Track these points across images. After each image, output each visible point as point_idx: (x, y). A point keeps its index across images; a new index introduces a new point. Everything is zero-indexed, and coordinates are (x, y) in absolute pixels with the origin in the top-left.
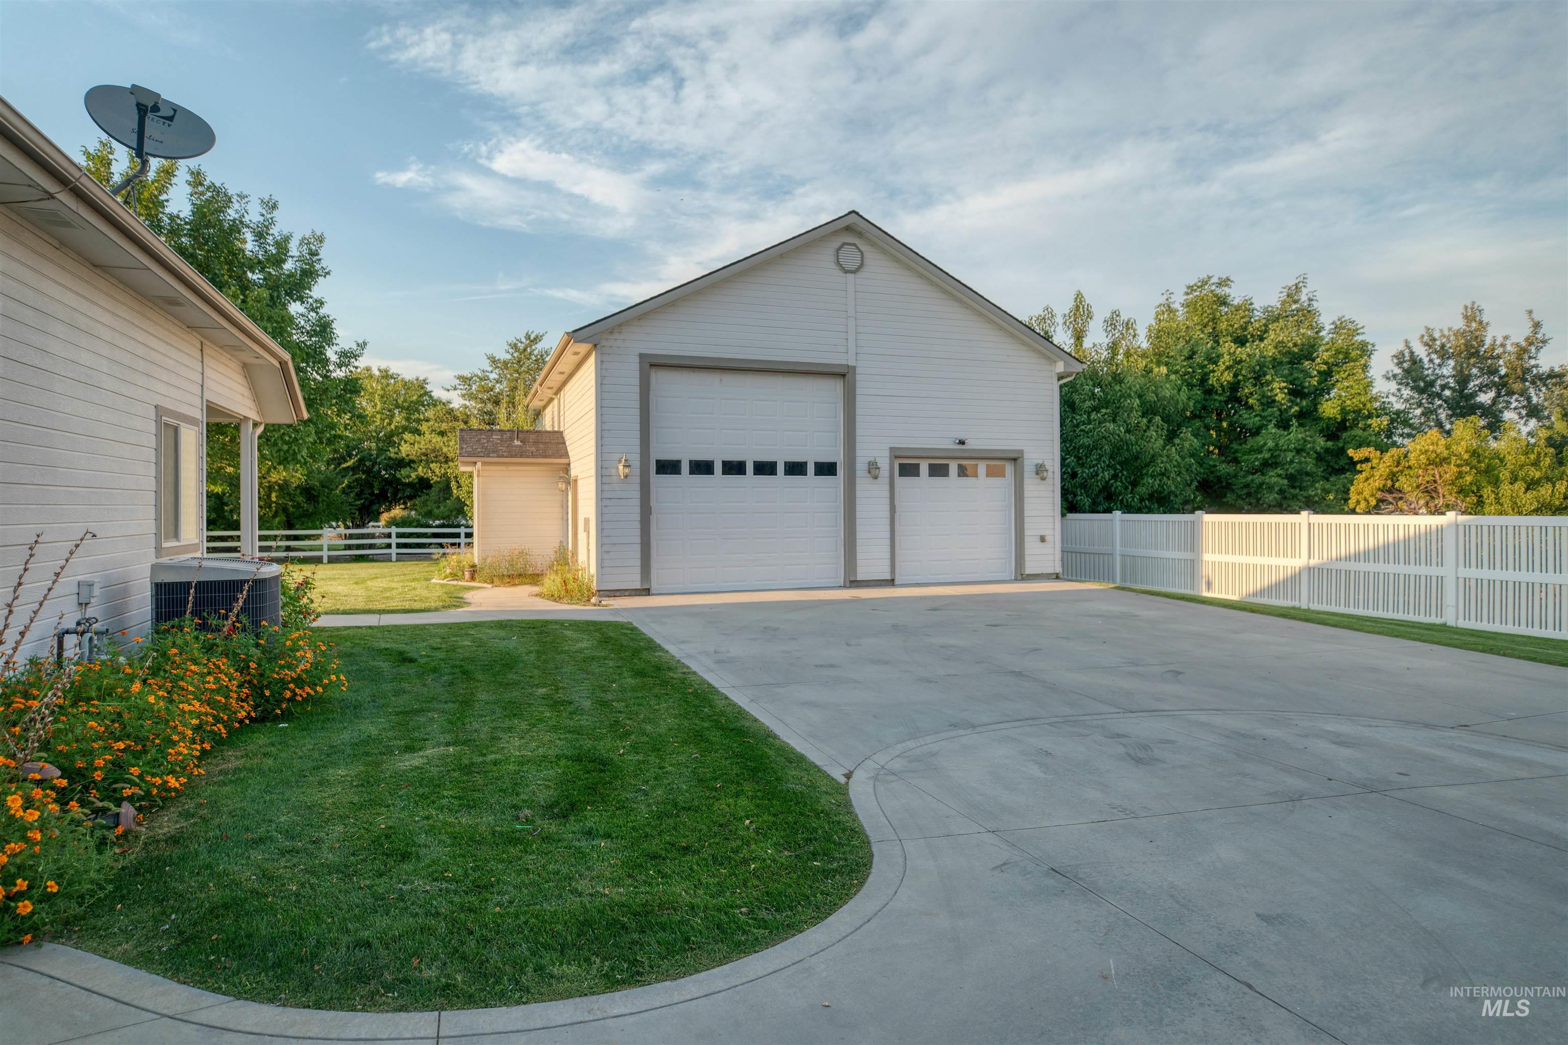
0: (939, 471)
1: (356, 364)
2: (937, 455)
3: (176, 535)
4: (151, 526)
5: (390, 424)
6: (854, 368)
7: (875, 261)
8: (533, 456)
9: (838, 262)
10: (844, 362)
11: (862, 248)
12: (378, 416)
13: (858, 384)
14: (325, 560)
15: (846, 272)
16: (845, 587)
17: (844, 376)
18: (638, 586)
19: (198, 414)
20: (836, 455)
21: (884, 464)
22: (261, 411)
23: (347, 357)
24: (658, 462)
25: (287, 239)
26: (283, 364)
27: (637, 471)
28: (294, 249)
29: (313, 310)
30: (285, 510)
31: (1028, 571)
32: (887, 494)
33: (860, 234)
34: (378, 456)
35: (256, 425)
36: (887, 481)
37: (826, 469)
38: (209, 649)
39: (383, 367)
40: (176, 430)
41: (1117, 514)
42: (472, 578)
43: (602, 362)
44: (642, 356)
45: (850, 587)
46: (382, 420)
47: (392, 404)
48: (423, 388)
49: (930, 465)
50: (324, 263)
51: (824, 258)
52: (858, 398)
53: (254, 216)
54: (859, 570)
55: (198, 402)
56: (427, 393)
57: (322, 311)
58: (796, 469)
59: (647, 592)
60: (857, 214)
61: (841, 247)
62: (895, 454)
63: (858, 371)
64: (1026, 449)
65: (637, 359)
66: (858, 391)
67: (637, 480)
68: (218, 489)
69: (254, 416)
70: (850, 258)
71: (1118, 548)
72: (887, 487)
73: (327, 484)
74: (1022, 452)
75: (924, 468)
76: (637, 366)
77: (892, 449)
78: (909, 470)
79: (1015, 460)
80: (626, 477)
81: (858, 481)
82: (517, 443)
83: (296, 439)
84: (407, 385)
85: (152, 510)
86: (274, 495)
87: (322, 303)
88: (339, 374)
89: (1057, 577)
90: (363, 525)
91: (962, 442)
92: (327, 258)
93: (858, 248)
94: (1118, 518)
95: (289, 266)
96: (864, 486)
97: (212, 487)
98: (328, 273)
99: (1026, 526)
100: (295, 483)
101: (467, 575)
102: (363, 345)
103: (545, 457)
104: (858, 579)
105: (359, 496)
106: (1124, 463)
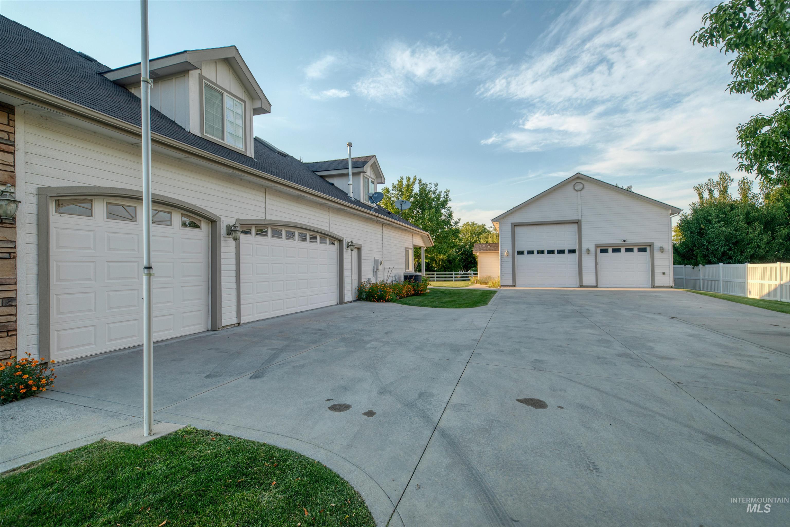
0: (617, 250)
1: (458, 225)
2: (614, 245)
3: (408, 269)
4: (404, 267)
5: (473, 240)
6: (581, 220)
7: (587, 185)
8: (492, 250)
9: (574, 189)
10: (577, 219)
11: (582, 182)
12: (470, 237)
13: (582, 225)
14: (454, 280)
15: (577, 191)
16: (579, 287)
17: (577, 223)
18: (511, 284)
19: (412, 247)
20: (576, 247)
21: (592, 249)
22: (425, 244)
23: (456, 223)
24: (517, 251)
25: (440, 193)
26: (428, 235)
27: (511, 254)
28: (442, 195)
29: (448, 210)
30: (443, 266)
31: (656, 285)
32: (594, 259)
33: (582, 179)
34: (469, 250)
35: (424, 247)
36: (594, 255)
37: (572, 251)
38: (409, 284)
39: (472, 222)
40: (408, 251)
41: (721, 264)
42: (476, 283)
43: (501, 226)
44: (512, 223)
45: (580, 287)
46: (471, 239)
47: (473, 233)
48: (484, 227)
49: (613, 249)
50: (450, 198)
51: (570, 187)
52: (582, 229)
53: (433, 189)
54: (583, 282)
55: (412, 245)
56: (485, 229)
57: (450, 210)
58: (561, 252)
59: (514, 286)
60: (580, 173)
61: (576, 183)
62: (597, 246)
63: (582, 221)
64: (654, 242)
65: (511, 224)
66: (582, 227)
67: (511, 256)
68: (427, 261)
69: (424, 246)
70: (579, 187)
71: (721, 278)
72: (594, 257)
73: (454, 259)
74: (653, 243)
75: (610, 250)
76: (511, 226)
77: (595, 245)
78: (604, 251)
79: (650, 246)
80: (507, 256)
81: (583, 255)
82: (489, 247)
83: (441, 248)
84: (479, 226)
85: (404, 264)
86: (440, 262)
87: (450, 208)
88: (454, 228)
89: (672, 287)
90: (467, 271)
91: (624, 241)
92: (450, 196)
93: (581, 183)
94: (721, 266)
95: (441, 199)
96: (585, 257)
97: (426, 260)
98: (451, 200)
99: (655, 269)
100: (445, 259)
101: (475, 282)
102: (459, 220)
103: (496, 250)
104: (583, 285)
105: (464, 261)
106: (735, 244)
